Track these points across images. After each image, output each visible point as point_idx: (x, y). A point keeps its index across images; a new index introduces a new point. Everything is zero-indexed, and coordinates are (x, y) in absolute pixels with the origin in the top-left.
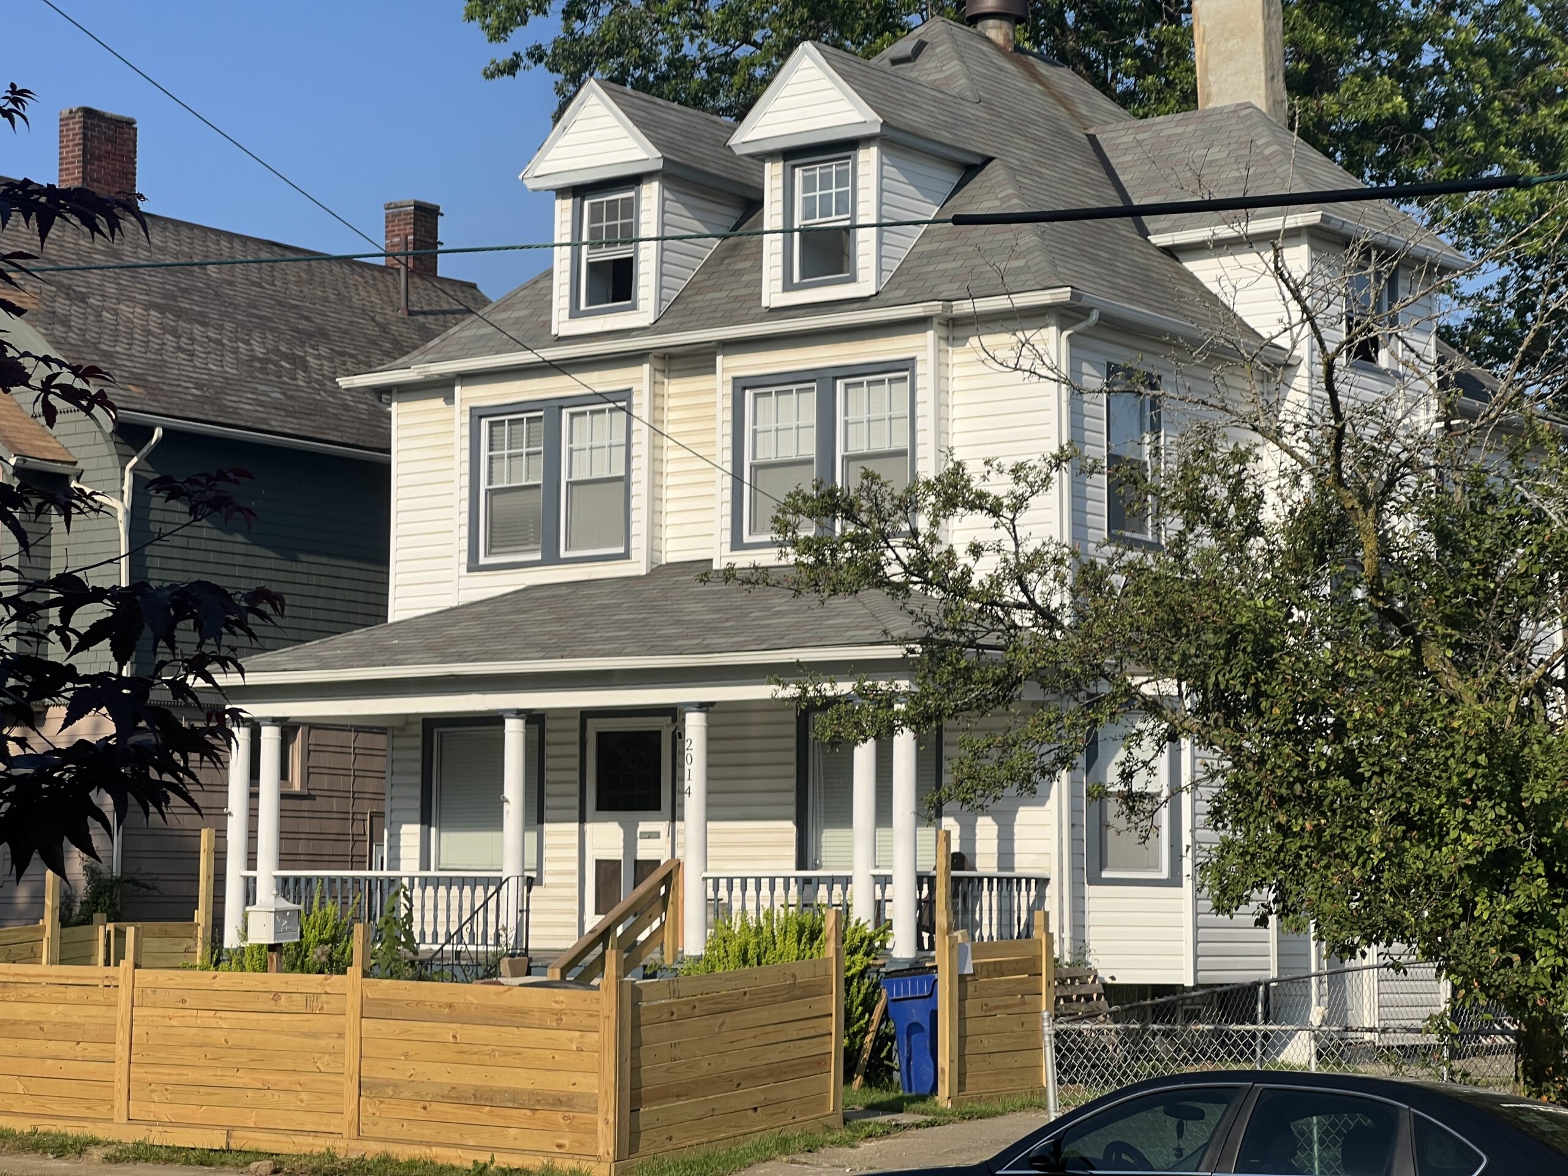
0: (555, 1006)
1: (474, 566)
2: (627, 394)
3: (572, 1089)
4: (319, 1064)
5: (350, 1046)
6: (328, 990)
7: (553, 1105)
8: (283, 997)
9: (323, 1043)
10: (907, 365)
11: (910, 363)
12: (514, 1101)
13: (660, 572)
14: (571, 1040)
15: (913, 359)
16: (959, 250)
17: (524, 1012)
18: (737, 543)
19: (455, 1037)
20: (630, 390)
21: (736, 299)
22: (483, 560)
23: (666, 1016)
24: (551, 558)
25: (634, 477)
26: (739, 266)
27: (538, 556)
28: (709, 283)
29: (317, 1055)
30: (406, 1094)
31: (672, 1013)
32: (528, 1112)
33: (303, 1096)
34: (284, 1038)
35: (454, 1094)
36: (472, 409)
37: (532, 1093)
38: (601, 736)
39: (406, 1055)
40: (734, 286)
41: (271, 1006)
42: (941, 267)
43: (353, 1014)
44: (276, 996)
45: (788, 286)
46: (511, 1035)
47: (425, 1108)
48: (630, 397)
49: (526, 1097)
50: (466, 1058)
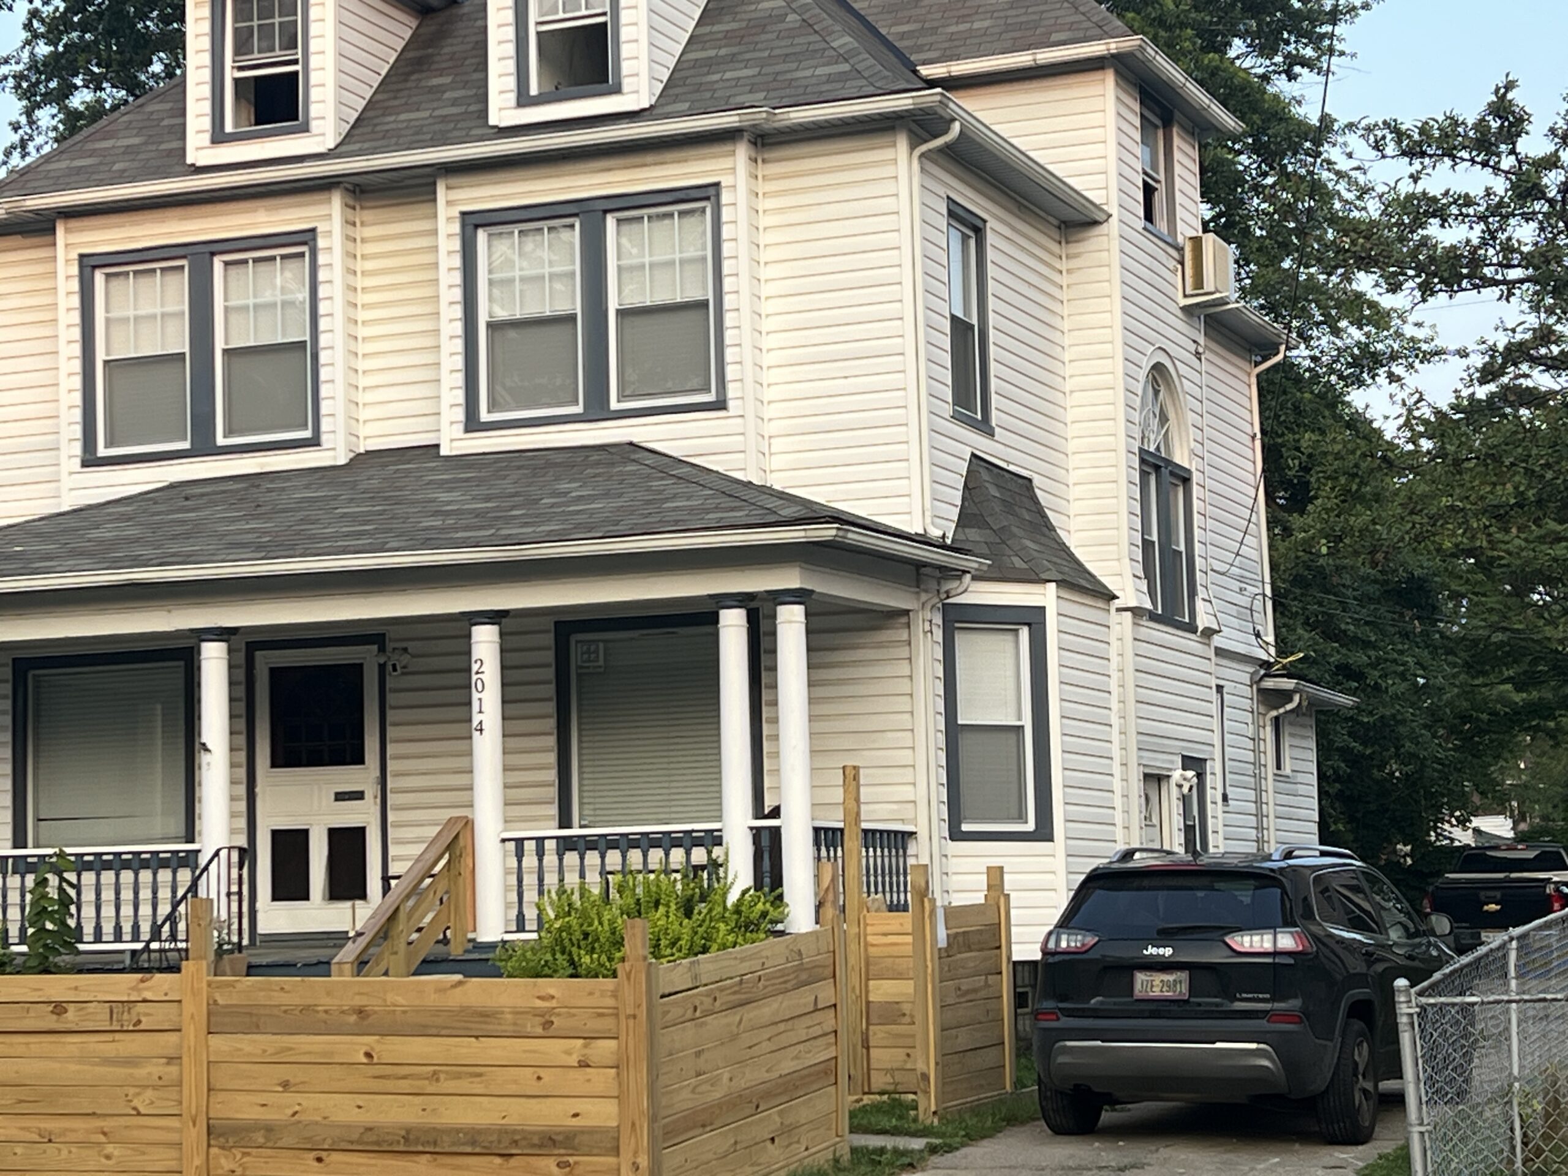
0: (539, 1003)
1: (90, 460)
2: (308, 237)
3: (575, 1122)
4: (136, 1103)
5: (192, 1075)
6: (149, 995)
7: (541, 1146)
8: (71, 1008)
9: (141, 1072)
10: (710, 193)
11: (712, 191)
12: (474, 1143)
13: (364, 460)
14: (568, 1053)
15: (717, 185)
16: (748, 56)
17: (486, 1015)
18: (472, 424)
19: (368, 1055)
20: (313, 230)
21: (444, 119)
22: (102, 451)
23: (689, 1014)
24: (204, 447)
25: (323, 340)
26: (435, 81)
27: (186, 445)
28: (396, 103)
29: (132, 1091)
30: (287, 1141)
31: (695, 1009)
32: (498, 1160)
33: (110, 1149)
34: (73, 1067)
35: (371, 1137)
36: (82, 256)
37: (503, 1131)
38: (274, 672)
39: (285, 1085)
40: (435, 105)
41: (52, 1022)
42: (728, 75)
43: (192, 1032)
44: (59, 1008)
45: (524, 100)
46: (466, 1049)
47: (319, 1160)
48: (314, 239)
49: (494, 1138)
50: (390, 1085)
